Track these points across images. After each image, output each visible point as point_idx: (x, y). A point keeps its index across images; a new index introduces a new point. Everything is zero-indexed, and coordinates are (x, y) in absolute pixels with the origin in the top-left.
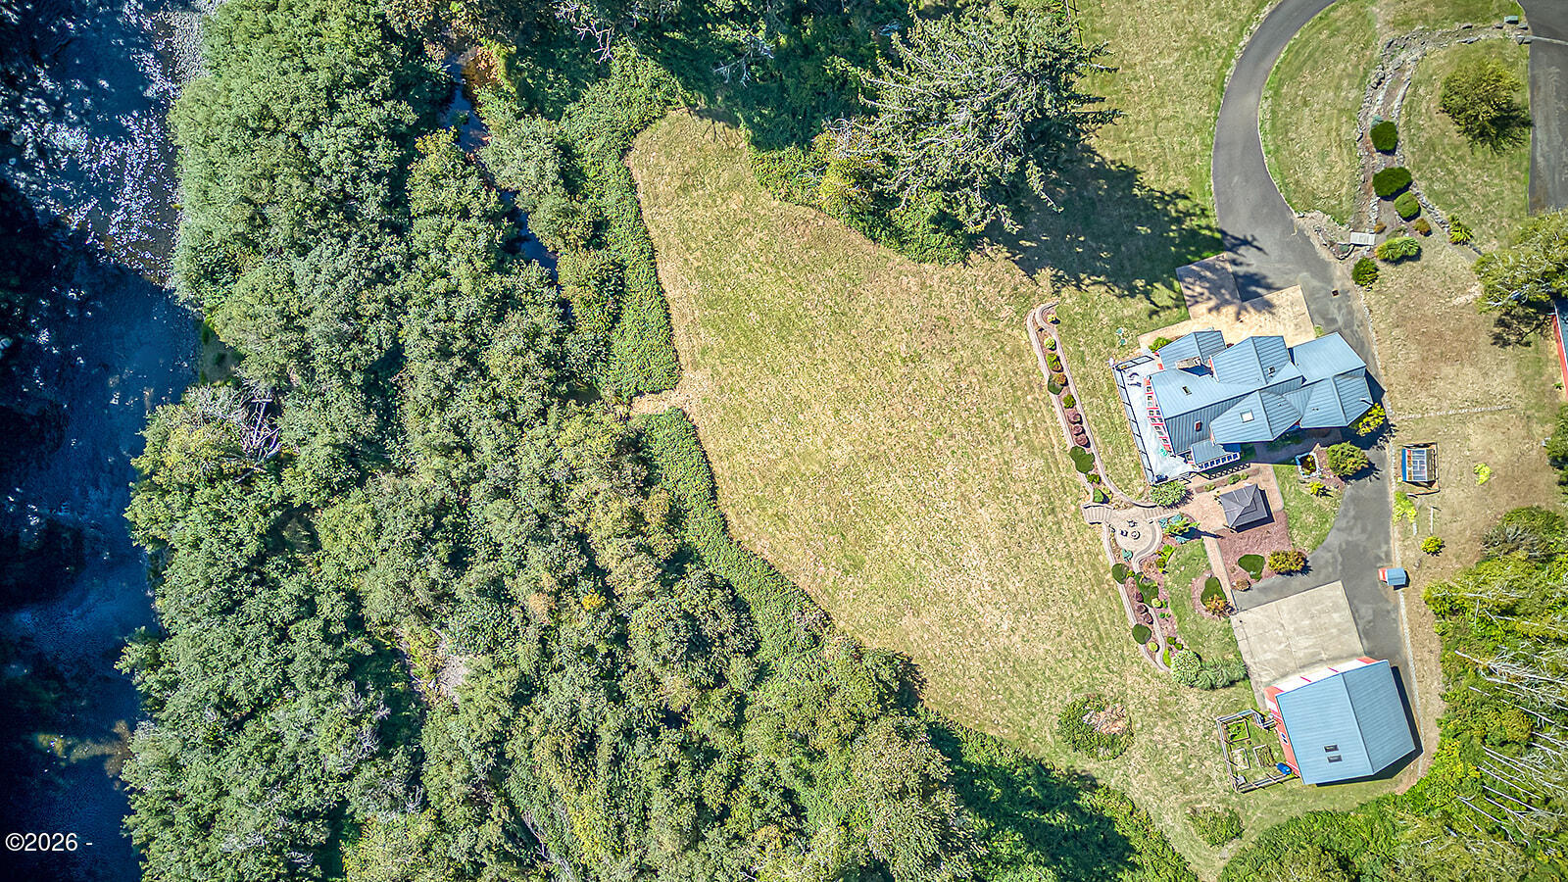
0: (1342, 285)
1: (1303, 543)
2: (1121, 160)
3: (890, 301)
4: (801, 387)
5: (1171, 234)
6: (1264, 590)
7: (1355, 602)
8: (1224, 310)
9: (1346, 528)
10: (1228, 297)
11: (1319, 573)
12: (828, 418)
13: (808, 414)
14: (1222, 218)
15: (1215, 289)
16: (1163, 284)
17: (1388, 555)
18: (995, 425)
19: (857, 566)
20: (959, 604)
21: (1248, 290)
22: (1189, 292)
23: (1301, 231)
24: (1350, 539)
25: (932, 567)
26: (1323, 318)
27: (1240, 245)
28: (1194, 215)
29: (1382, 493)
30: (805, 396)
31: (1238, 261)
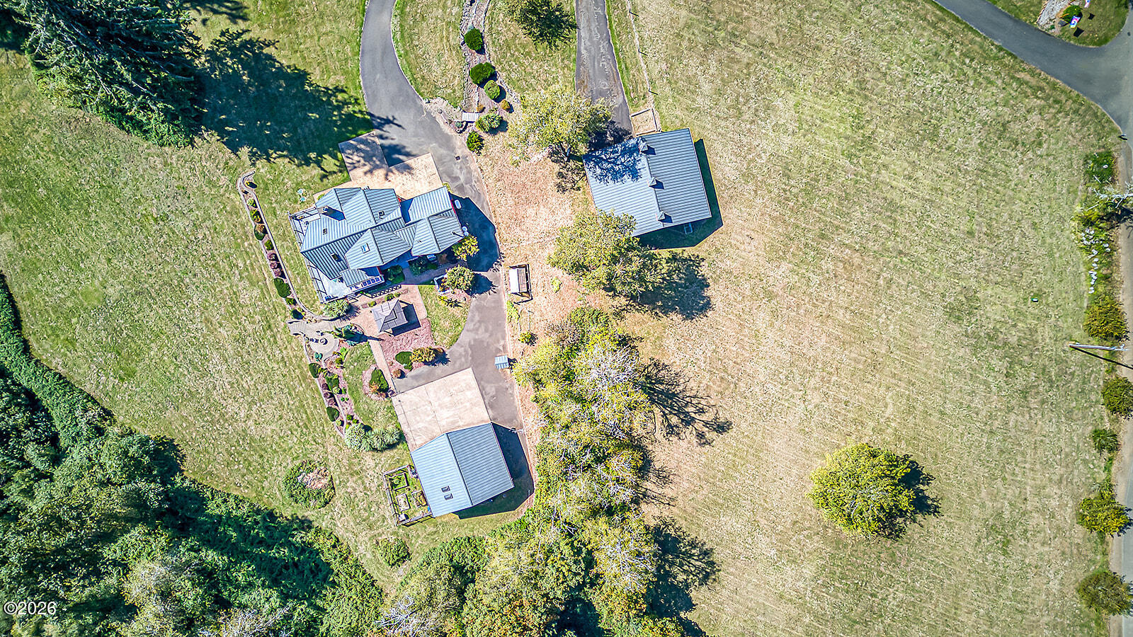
0: (462, 152)
1: (442, 343)
2: (295, 65)
3: (142, 176)
4: (81, 242)
5: (334, 118)
6: (416, 377)
7: (482, 382)
8: (376, 172)
9: (473, 330)
10: (378, 163)
11: (455, 362)
12: (103, 266)
13: (88, 263)
14: (370, 106)
15: (368, 158)
16: (330, 156)
17: (504, 347)
18: (224, 265)
19: (131, 374)
20: (208, 399)
21: (392, 157)
22: (350, 161)
23: (429, 113)
24: (477, 337)
25: (186, 373)
26: (450, 177)
27: (384, 124)
28: (351, 103)
29: (498, 302)
30: (84, 250)
31: (385, 136)
